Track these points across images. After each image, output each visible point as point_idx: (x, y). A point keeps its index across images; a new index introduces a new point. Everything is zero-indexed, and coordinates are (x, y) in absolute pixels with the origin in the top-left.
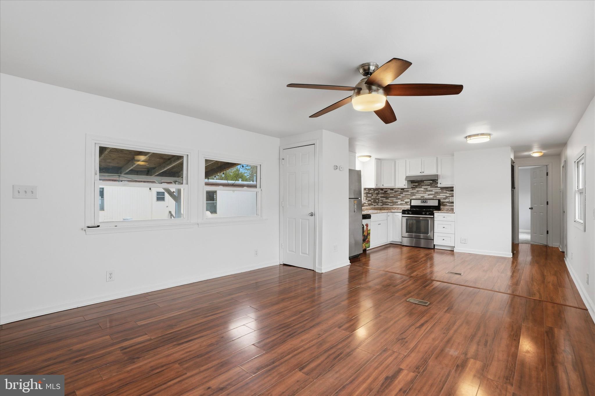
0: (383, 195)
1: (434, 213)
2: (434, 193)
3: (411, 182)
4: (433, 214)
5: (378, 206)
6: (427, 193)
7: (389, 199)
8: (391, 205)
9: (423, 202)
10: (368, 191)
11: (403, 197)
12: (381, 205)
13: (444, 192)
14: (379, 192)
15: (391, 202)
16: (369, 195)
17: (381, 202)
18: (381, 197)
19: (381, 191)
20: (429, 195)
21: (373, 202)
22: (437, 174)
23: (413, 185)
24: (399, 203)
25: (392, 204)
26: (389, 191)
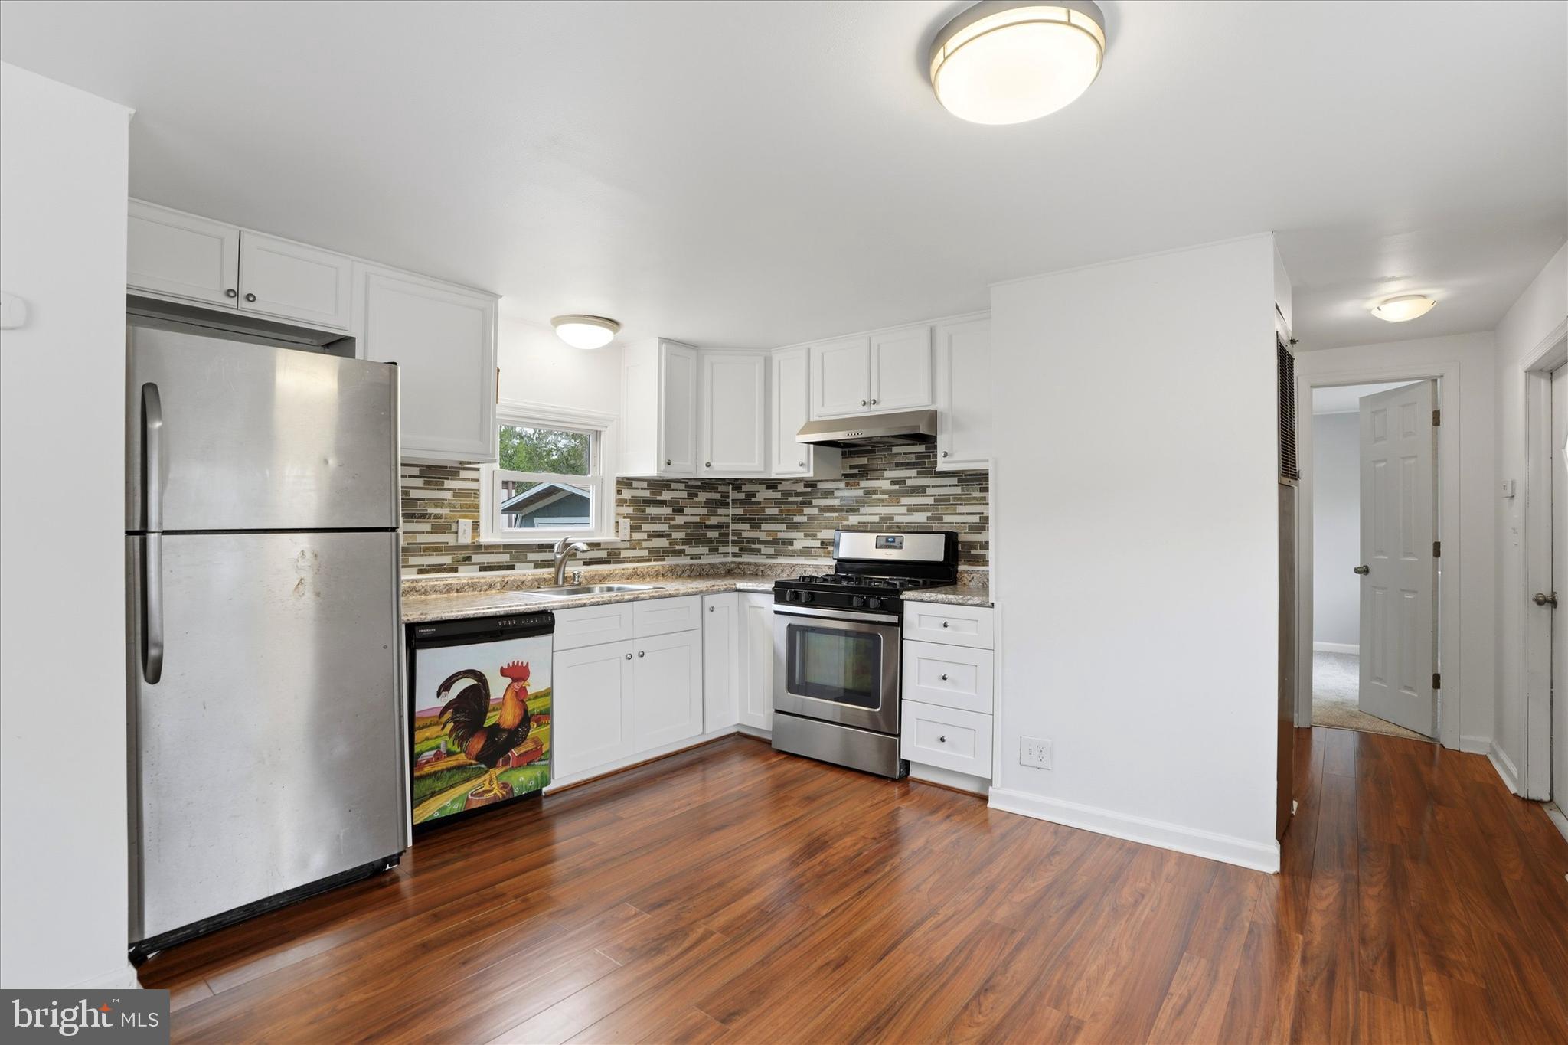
0: (740, 511)
1: (902, 601)
2: (930, 501)
3: (844, 454)
4: (898, 609)
5: (716, 559)
6: (905, 500)
7: (764, 527)
8: (769, 556)
9: (888, 544)
10: (647, 494)
11: (811, 518)
12: (735, 555)
13: (974, 498)
14: (725, 496)
15: (770, 539)
16: (652, 510)
17: (733, 542)
18: (737, 519)
19: (733, 495)
20: (913, 509)
21: (685, 542)
22: (933, 408)
23: (852, 467)
24: (798, 545)
25: (771, 551)
26: (764, 494)
